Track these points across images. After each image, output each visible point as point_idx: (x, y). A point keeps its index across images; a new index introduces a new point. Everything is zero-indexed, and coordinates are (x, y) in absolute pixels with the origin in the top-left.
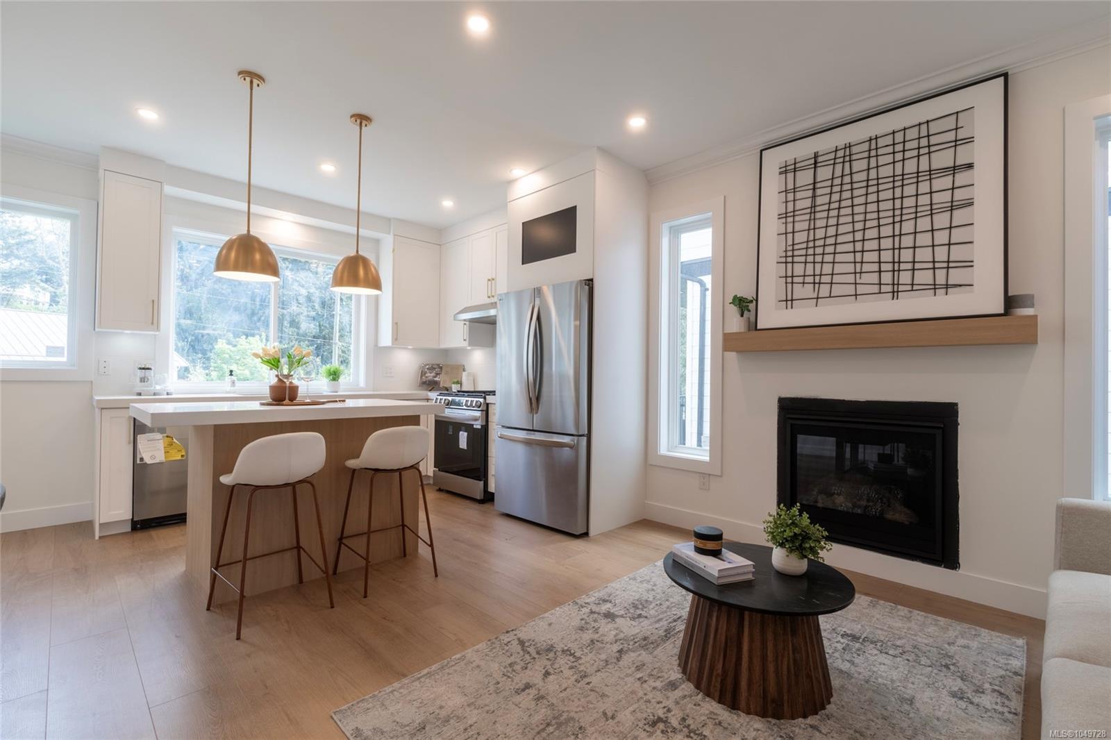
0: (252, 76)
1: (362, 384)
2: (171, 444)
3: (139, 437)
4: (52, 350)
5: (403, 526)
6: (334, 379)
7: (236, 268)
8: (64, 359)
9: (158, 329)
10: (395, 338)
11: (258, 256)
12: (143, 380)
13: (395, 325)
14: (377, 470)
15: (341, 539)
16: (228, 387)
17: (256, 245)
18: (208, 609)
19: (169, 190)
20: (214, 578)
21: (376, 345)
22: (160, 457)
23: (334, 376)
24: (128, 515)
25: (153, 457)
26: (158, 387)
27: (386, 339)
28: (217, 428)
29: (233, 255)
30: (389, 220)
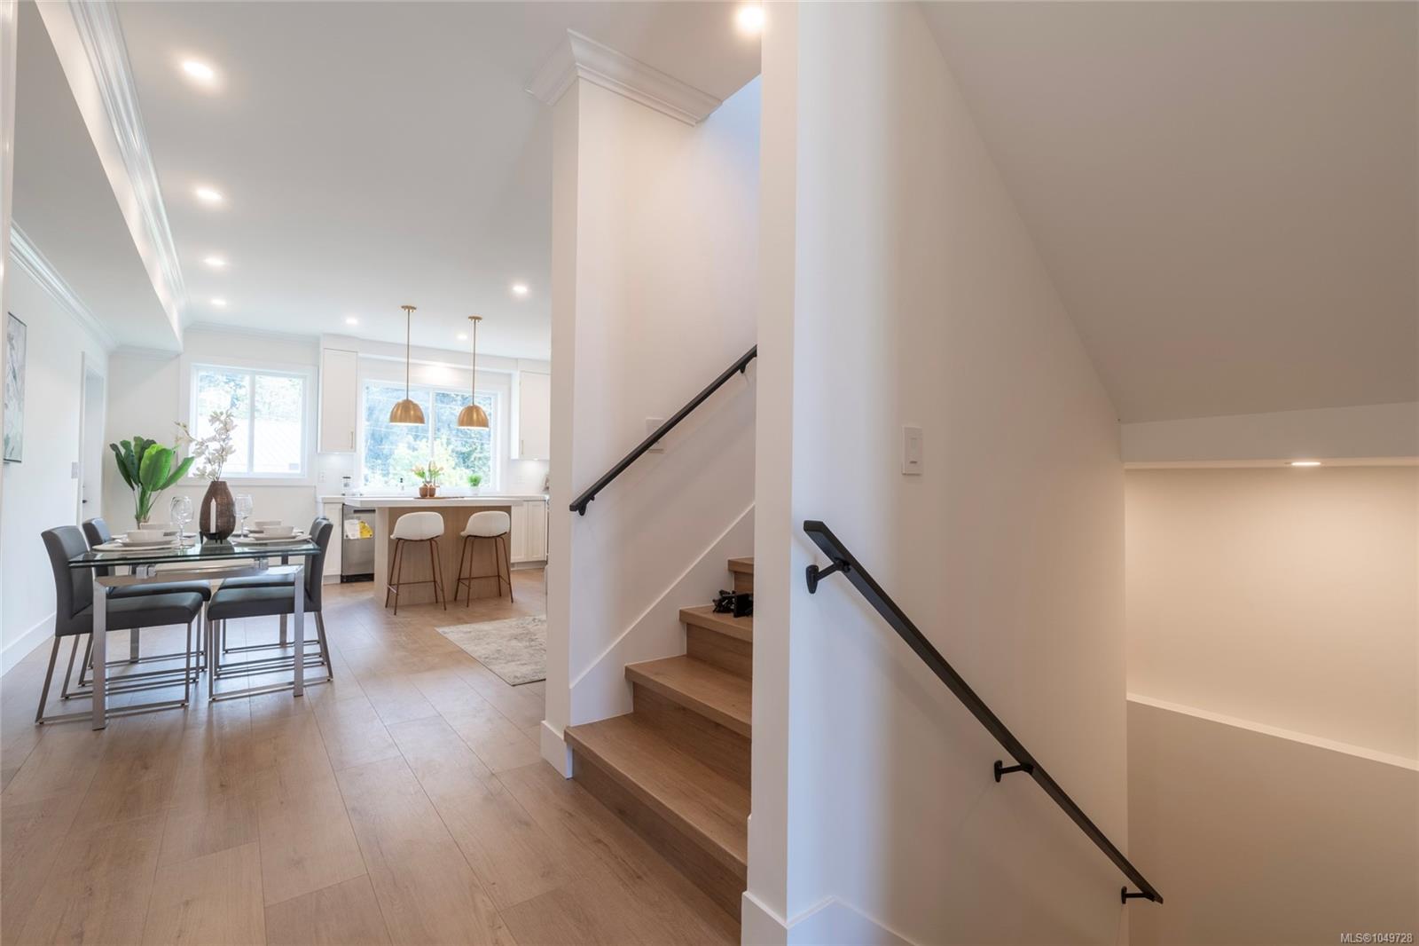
0: (409, 308)
1: (498, 489)
2: (364, 527)
3: (346, 522)
4: (292, 466)
5: (499, 576)
6: (475, 485)
7: (401, 421)
8: (299, 471)
9: (355, 451)
10: (522, 453)
11: (412, 412)
12: (346, 485)
13: (522, 442)
14: (475, 536)
15: (459, 579)
16: (399, 490)
17: (412, 407)
18: (386, 606)
19: (360, 355)
20: (389, 590)
21: (509, 458)
22: (358, 536)
23: (475, 482)
24: (340, 573)
25: (353, 535)
26: (355, 490)
27: (515, 454)
28: (390, 509)
29: (399, 412)
30: (517, 359)
